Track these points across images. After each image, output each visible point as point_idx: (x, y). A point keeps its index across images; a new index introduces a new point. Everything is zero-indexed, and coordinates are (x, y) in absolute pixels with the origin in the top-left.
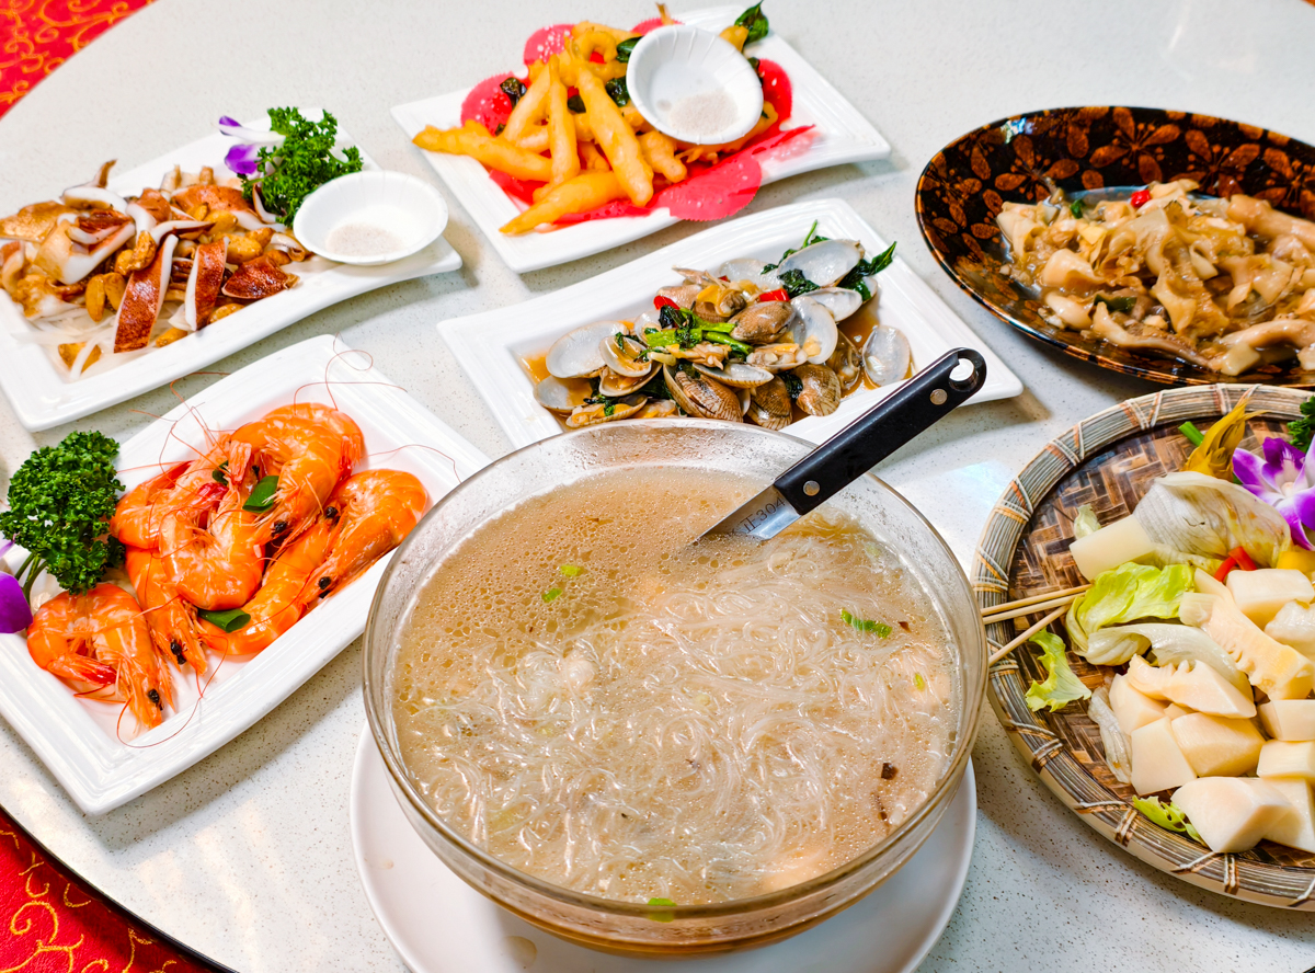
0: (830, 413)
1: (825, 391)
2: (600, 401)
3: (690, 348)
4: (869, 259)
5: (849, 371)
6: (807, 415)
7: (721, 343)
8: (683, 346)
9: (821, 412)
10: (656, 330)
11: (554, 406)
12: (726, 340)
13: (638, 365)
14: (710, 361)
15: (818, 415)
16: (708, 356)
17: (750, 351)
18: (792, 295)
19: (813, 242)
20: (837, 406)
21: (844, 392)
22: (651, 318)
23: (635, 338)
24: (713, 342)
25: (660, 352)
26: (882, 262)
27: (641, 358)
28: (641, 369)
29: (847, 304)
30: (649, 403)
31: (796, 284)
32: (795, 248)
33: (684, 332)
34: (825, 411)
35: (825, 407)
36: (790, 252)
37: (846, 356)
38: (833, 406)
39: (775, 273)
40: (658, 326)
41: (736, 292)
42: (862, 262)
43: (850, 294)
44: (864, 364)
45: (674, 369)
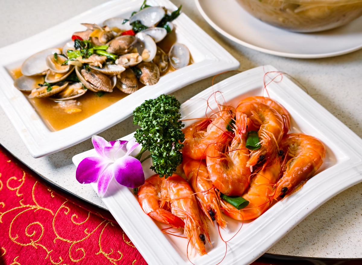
0: (155, 83)
1: (152, 74)
2: (46, 85)
3: (87, 58)
4: (169, 13)
5: (163, 64)
6: (144, 85)
7: (103, 55)
8: (83, 57)
9: (151, 83)
10: (72, 51)
11: (24, 90)
12: (105, 54)
13: (63, 67)
14: (96, 64)
15: (150, 85)
16: (95, 62)
17: (116, 58)
18: (136, 32)
19: (144, 8)
20: (158, 80)
21: (162, 74)
22: (71, 45)
23: (64, 55)
24: (99, 55)
25: (73, 60)
26: (175, 15)
27: (65, 64)
28: (65, 69)
29: (160, 34)
30: (70, 84)
31: (138, 26)
32: (136, 11)
33: (85, 51)
34: (153, 83)
35: (153, 81)
36: (135, 13)
37: (161, 58)
38: (156, 80)
39: (128, 23)
40: (74, 49)
41: (109, 32)
42: (166, 15)
43: (162, 30)
44: (170, 60)
45: (80, 68)
